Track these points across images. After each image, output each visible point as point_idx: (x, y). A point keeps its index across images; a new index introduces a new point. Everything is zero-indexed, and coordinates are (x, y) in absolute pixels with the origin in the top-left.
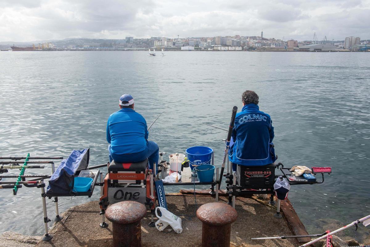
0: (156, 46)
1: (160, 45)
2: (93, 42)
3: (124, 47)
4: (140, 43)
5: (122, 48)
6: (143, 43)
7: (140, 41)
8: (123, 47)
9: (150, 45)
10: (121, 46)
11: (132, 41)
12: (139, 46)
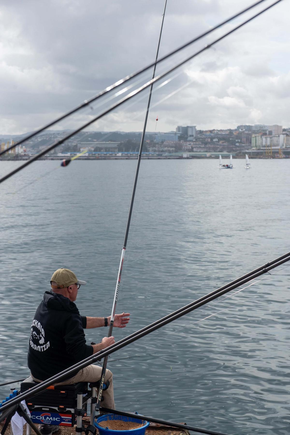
0: (256, 146)
1: (268, 143)
2: (95, 140)
3: (174, 149)
4: (212, 139)
5: (170, 152)
6: (220, 139)
7: (212, 135)
8: (171, 149)
9: (237, 144)
10: (166, 149)
11: (192, 136)
12: (212, 146)
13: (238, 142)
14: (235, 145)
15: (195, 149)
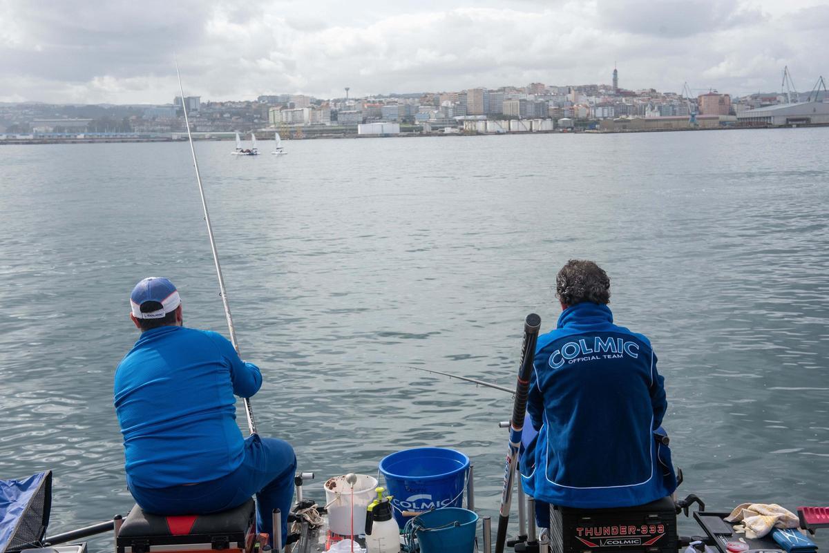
0: (275, 123)
1: (290, 119)
2: (66, 116)
3: (169, 128)
4: (222, 114)
5: (162, 131)
6: (233, 114)
7: (223, 108)
8: (165, 128)
9: (256, 121)
10: (159, 127)
11: (196, 110)
12: (221, 124)
13: (257, 118)
14: (253, 122)
15: (198, 128)
